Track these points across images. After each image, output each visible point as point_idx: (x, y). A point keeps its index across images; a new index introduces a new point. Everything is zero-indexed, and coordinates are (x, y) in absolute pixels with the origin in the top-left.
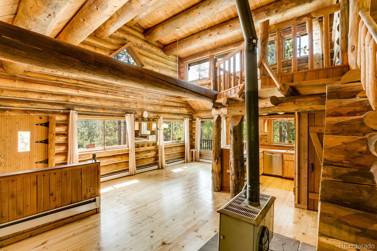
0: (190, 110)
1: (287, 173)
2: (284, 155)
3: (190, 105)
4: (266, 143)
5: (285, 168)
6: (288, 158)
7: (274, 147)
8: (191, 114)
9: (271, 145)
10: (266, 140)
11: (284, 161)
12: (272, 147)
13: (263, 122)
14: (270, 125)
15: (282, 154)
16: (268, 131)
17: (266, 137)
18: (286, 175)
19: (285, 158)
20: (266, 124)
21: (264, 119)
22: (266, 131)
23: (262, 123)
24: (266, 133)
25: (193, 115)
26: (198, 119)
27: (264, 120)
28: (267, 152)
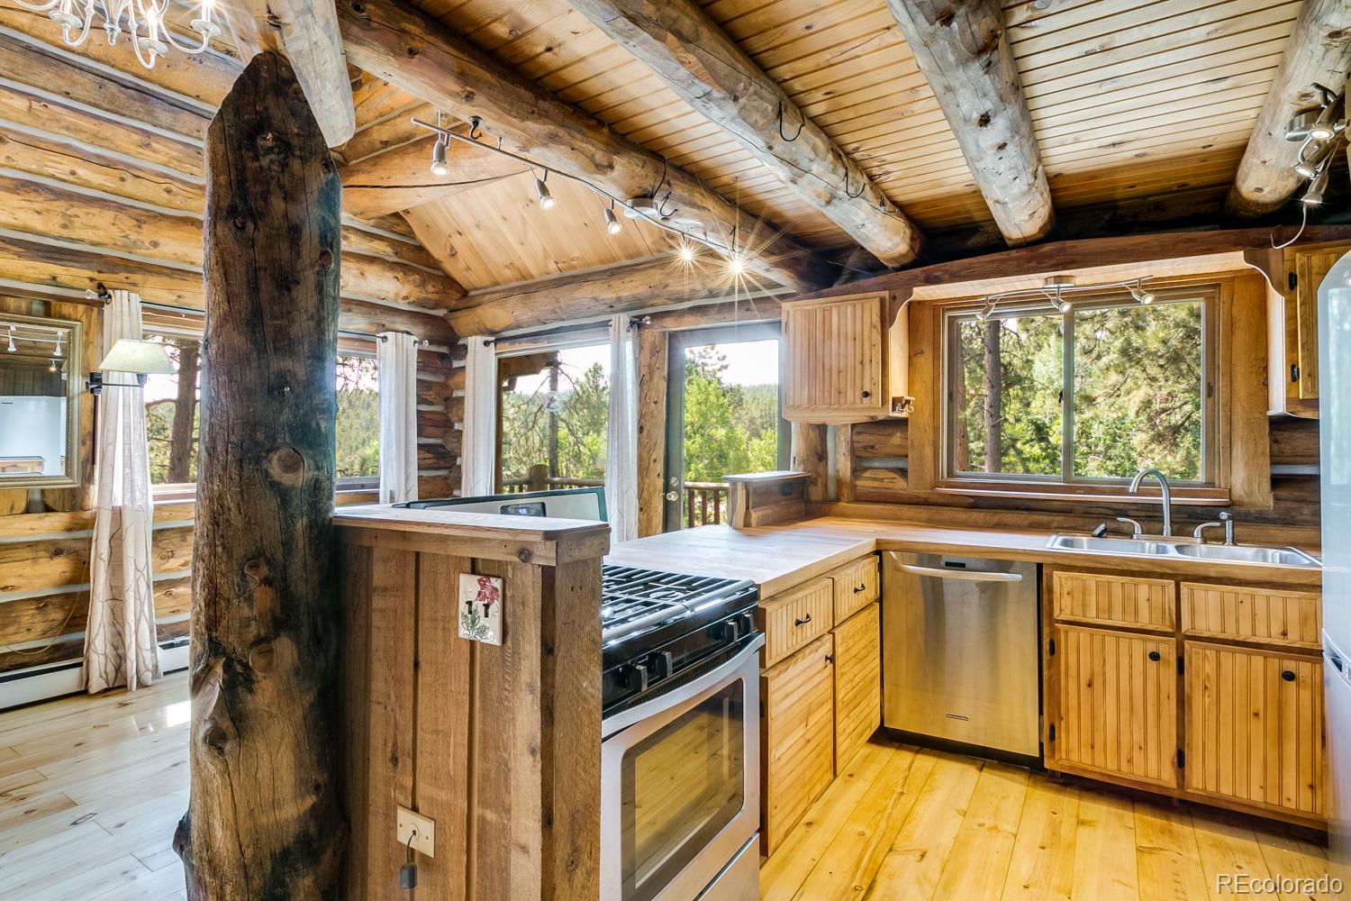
0: (430, 288)
1: (1085, 738)
2: (1058, 575)
3: (428, 254)
4: (899, 485)
5: (1071, 690)
6: (1092, 600)
7: (962, 515)
8: (441, 313)
9: (934, 498)
10: (901, 464)
11: (1054, 631)
12: (947, 513)
13: (876, 320)
14: (927, 347)
15: (1040, 571)
16: (910, 391)
17: (897, 438)
18: (1073, 754)
19: (1064, 607)
20: (898, 333)
21: (886, 294)
22: (898, 387)
23: (873, 326)
24: (895, 401)
25: (452, 323)
26: (480, 339)
27: (882, 301)
28: (904, 548)
